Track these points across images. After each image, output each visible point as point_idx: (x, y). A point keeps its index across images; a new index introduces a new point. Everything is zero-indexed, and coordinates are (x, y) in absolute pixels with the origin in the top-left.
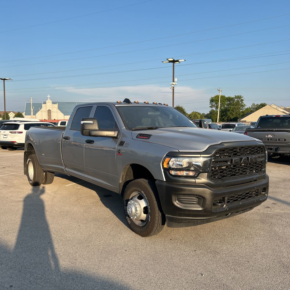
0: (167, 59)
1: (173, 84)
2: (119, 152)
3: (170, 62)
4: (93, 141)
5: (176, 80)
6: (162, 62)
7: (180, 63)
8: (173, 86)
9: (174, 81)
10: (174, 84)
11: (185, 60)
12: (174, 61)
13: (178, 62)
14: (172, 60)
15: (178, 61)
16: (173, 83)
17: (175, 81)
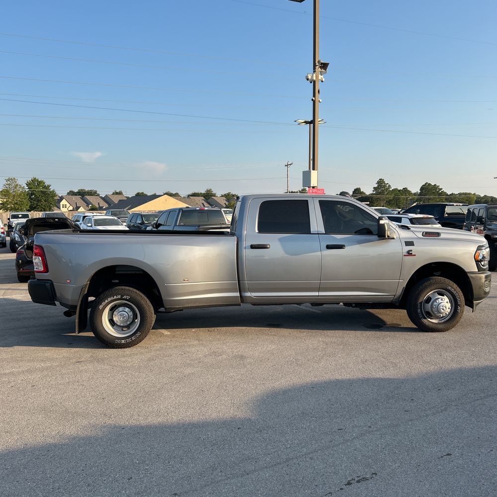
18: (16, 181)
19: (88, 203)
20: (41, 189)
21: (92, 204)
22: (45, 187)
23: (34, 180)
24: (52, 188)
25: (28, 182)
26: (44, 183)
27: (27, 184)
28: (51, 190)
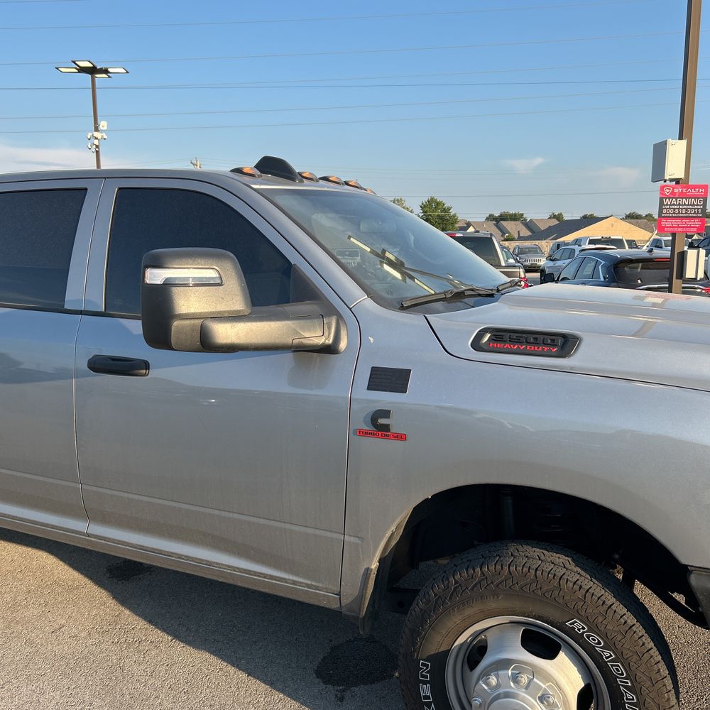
0: (74, 62)
1: (96, 138)
2: (379, 425)
3: (82, 70)
4: (146, 365)
5: (103, 125)
6: (57, 69)
7: (109, 77)
8: (96, 142)
9: (97, 129)
10: (100, 137)
11: (127, 72)
12: (92, 71)
13: (104, 75)
14: (88, 65)
15: (106, 71)
16: (96, 134)
17: (101, 128)
18: (403, 202)
19: (503, 231)
20: (439, 212)
21: (508, 232)
22: (444, 210)
23: (431, 201)
24: (452, 212)
25: (423, 204)
26: (444, 205)
27: (421, 207)
28: (452, 214)
